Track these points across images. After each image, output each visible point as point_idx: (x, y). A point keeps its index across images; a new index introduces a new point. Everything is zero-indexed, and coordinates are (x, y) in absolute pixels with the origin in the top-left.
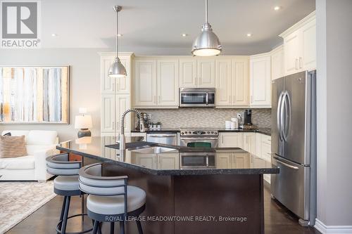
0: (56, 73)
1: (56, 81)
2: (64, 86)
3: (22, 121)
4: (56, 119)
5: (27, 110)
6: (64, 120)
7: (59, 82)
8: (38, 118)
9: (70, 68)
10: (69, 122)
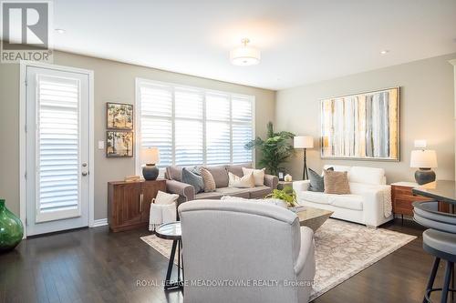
0: (381, 98)
1: (382, 109)
2: (393, 114)
3: (342, 155)
4: (382, 154)
5: (347, 144)
6: (393, 156)
7: (386, 109)
8: (360, 152)
9: (400, 91)
10: (400, 158)
